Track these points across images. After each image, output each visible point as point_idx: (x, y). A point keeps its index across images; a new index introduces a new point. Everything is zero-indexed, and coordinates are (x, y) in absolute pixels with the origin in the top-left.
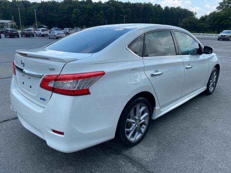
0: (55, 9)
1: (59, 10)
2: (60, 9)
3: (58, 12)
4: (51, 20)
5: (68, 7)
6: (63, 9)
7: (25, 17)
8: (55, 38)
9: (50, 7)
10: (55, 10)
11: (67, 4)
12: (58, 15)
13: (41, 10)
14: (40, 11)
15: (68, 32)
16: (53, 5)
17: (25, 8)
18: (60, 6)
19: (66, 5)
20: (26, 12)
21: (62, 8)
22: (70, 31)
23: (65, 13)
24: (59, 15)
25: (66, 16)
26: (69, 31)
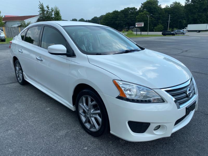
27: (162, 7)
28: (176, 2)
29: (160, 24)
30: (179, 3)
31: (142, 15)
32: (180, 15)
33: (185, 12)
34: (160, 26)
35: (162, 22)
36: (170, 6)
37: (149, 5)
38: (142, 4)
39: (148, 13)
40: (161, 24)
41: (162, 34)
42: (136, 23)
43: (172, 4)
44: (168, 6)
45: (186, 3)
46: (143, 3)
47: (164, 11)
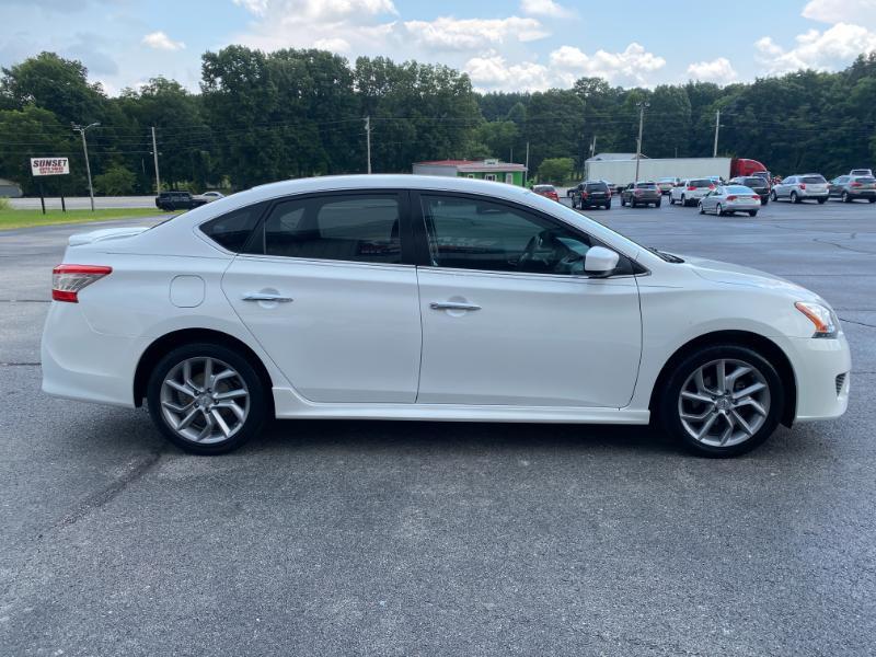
0: (808, 99)
1: (824, 104)
2: (830, 100)
3: (818, 111)
4: (782, 144)
5: (865, 89)
6: (842, 100)
7: (686, 140)
8: (719, 211)
9: (786, 94)
10: (806, 107)
11: (865, 75)
12: (812, 122)
13: (749, 110)
14: (745, 115)
15: (797, 189)
16: (803, 87)
17: (693, 109)
18: (833, 88)
19: (859, 81)
20: (695, 123)
21: (839, 95)
22: (807, 186)
23: (850, 112)
24: (819, 121)
25: (849, 125)
26: (803, 188)
27: (105, 93)
28: (163, 80)
29: (114, 164)
30: (176, 86)
31: (18, 120)
32: (188, 130)
33: (209, 121)
34: (119, 171)
35: (123, 155)
36: (140, 94)
37: (46, 78)
38: (5, 71)
39: (47, 112)
40: (122, 163)
41: (158, 203)
42: (33, 160)
43: (149, 85)
44: (135, 94)
45: (204, 89)
46: (10, 69)
47: (120, 109)
